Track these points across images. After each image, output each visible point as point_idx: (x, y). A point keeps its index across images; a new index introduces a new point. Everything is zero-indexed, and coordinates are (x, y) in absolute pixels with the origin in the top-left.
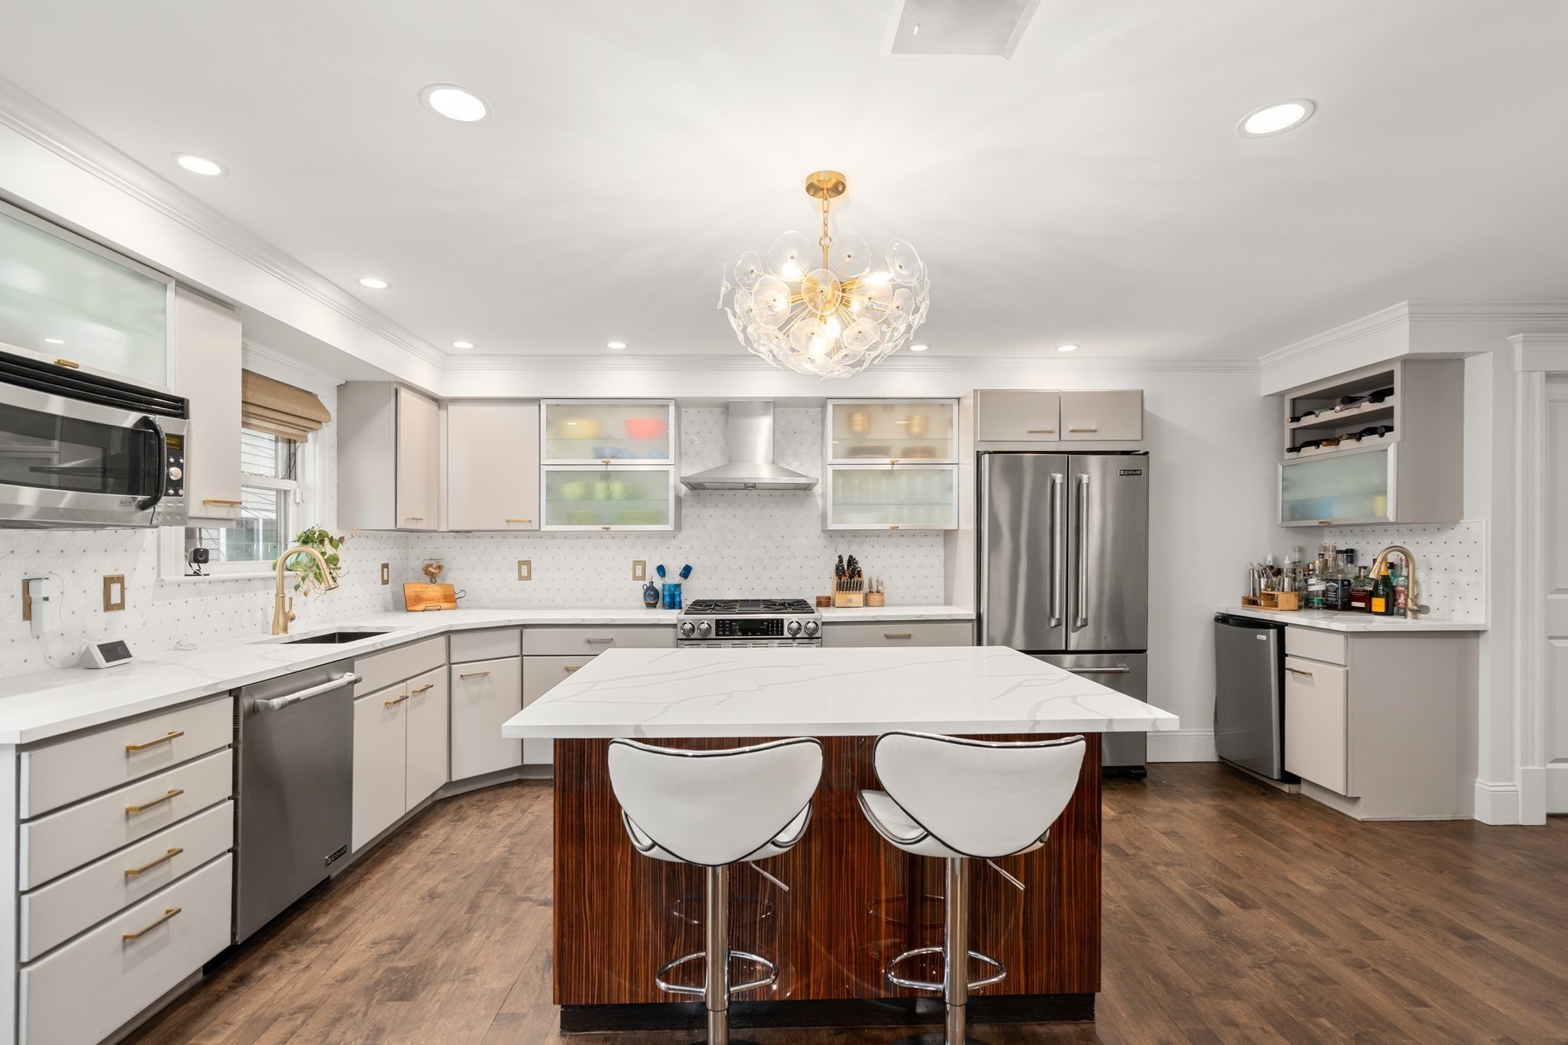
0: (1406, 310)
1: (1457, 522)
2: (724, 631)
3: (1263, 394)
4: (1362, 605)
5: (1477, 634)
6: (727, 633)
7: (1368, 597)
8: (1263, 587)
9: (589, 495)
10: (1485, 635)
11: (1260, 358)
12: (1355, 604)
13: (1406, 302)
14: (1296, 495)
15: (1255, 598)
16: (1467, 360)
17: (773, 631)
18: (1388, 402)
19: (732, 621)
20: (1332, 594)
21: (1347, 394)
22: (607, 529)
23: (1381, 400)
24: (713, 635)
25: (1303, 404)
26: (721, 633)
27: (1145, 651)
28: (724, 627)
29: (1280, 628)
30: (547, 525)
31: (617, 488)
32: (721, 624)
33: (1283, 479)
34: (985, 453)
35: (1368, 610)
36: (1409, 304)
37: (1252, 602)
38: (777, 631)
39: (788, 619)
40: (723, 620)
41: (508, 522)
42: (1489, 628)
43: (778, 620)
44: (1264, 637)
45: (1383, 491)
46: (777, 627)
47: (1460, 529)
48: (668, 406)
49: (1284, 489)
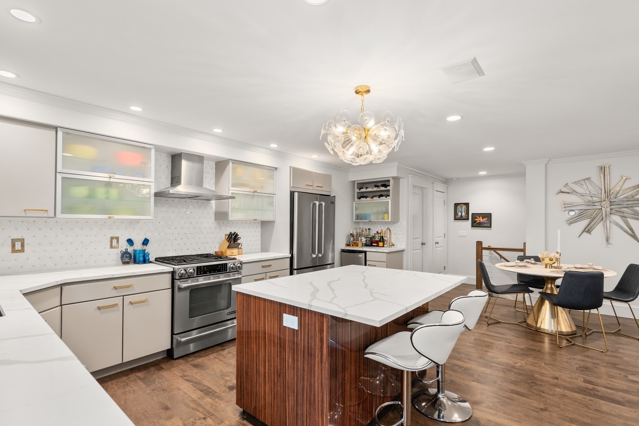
0: (397, 165)
1: (398, 222)
2: (200, 272)
3: (350, 180)
4: (376, 244)
5: (403, 251)
6: (202, 273)
7: (377, 242)
8: (352, 240)
9: (91, 196)
10: (405, 251)
11: (350, 169)
12: (373, 244)
13: (398, 162)
14: (360, 212)
15: (349, 244)
16: (401, 180)
17: (223, 270)
18: (388, 188)
19: (204, 266)
20: (368, 242)
21: (376, 184)
22: (110, 218)
23: (386, 187)
24: (195, 275)
25: (361, 185)
26: (199, 273)
27: (334, 263)
28: (201, 270)
29: (365, 252)
30: (61, 214)
31: (114, 192)
32: (199, 269)
33: (355, 207)
34: (295, 192)
35: (378, 246)
36: (398, 163)
37: (348, 245)
38: (225, 269)
39: (229, 263)
40: (200, 267)
41: (25, 210)
42: (406, 249)
43: (225, 264)
44: (361, 256)
45: (387, 212)
46: (225, 267)
47: (399, 224)
48: (151, 149)
49: (355, 210)
